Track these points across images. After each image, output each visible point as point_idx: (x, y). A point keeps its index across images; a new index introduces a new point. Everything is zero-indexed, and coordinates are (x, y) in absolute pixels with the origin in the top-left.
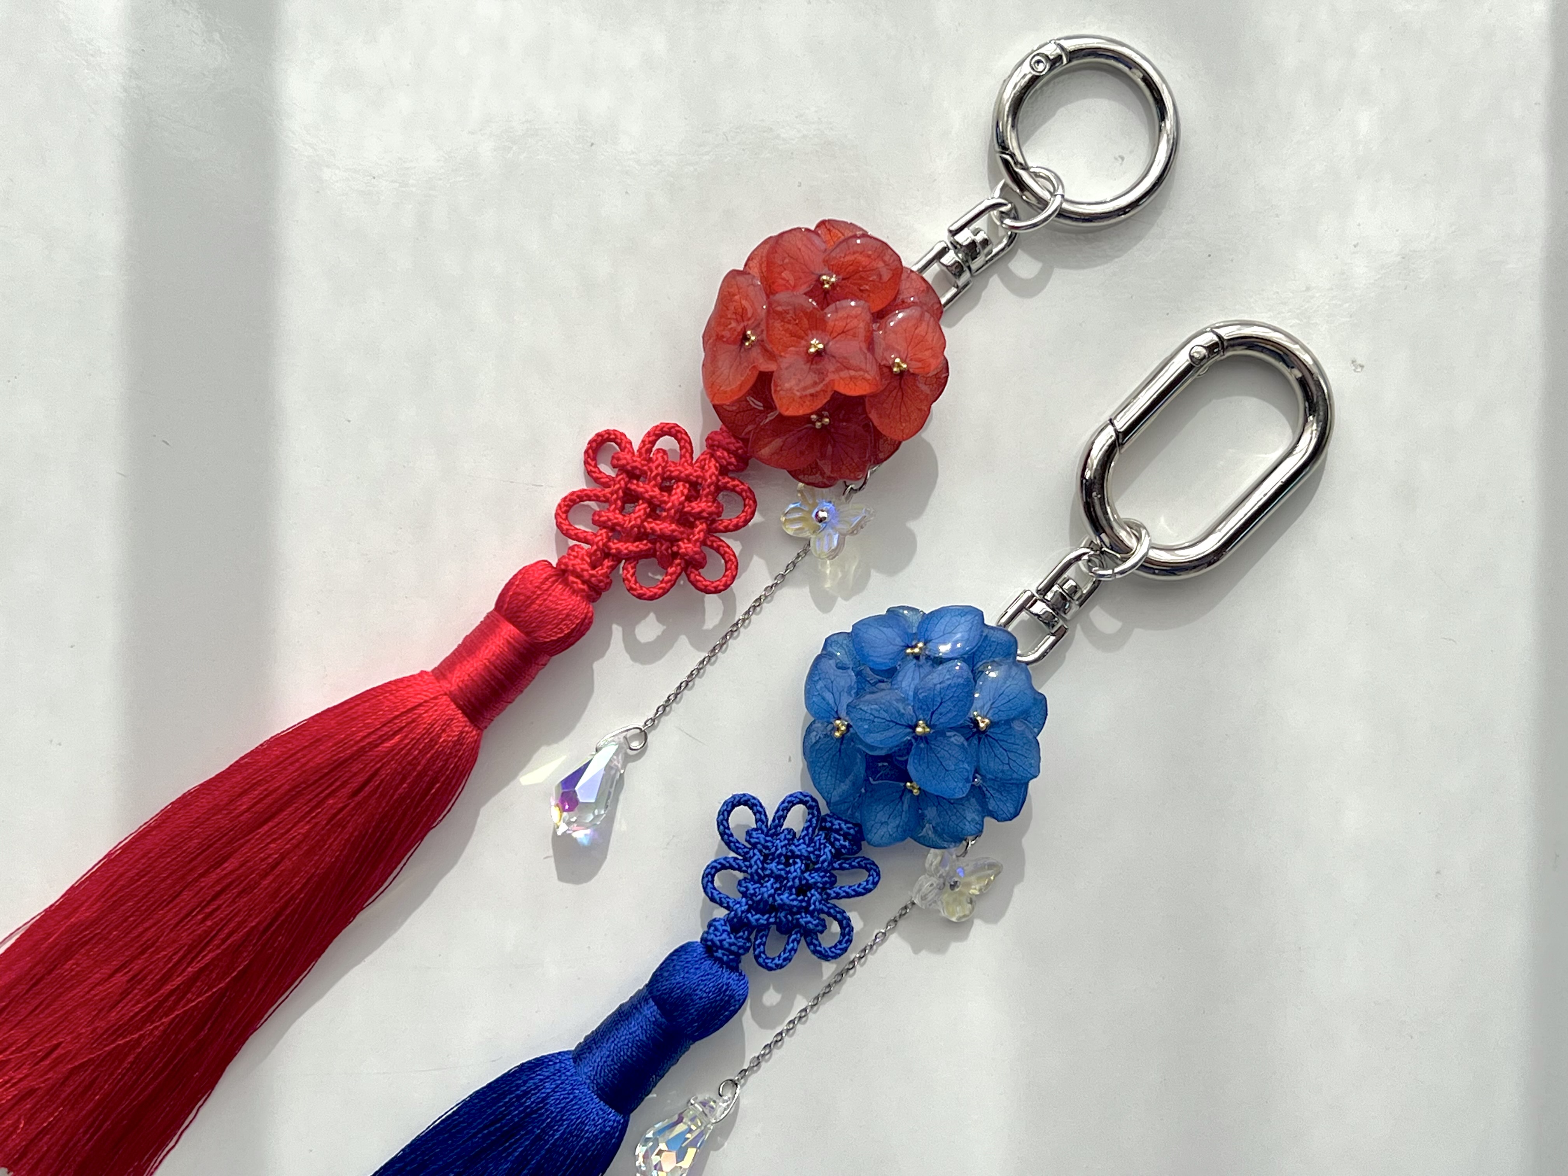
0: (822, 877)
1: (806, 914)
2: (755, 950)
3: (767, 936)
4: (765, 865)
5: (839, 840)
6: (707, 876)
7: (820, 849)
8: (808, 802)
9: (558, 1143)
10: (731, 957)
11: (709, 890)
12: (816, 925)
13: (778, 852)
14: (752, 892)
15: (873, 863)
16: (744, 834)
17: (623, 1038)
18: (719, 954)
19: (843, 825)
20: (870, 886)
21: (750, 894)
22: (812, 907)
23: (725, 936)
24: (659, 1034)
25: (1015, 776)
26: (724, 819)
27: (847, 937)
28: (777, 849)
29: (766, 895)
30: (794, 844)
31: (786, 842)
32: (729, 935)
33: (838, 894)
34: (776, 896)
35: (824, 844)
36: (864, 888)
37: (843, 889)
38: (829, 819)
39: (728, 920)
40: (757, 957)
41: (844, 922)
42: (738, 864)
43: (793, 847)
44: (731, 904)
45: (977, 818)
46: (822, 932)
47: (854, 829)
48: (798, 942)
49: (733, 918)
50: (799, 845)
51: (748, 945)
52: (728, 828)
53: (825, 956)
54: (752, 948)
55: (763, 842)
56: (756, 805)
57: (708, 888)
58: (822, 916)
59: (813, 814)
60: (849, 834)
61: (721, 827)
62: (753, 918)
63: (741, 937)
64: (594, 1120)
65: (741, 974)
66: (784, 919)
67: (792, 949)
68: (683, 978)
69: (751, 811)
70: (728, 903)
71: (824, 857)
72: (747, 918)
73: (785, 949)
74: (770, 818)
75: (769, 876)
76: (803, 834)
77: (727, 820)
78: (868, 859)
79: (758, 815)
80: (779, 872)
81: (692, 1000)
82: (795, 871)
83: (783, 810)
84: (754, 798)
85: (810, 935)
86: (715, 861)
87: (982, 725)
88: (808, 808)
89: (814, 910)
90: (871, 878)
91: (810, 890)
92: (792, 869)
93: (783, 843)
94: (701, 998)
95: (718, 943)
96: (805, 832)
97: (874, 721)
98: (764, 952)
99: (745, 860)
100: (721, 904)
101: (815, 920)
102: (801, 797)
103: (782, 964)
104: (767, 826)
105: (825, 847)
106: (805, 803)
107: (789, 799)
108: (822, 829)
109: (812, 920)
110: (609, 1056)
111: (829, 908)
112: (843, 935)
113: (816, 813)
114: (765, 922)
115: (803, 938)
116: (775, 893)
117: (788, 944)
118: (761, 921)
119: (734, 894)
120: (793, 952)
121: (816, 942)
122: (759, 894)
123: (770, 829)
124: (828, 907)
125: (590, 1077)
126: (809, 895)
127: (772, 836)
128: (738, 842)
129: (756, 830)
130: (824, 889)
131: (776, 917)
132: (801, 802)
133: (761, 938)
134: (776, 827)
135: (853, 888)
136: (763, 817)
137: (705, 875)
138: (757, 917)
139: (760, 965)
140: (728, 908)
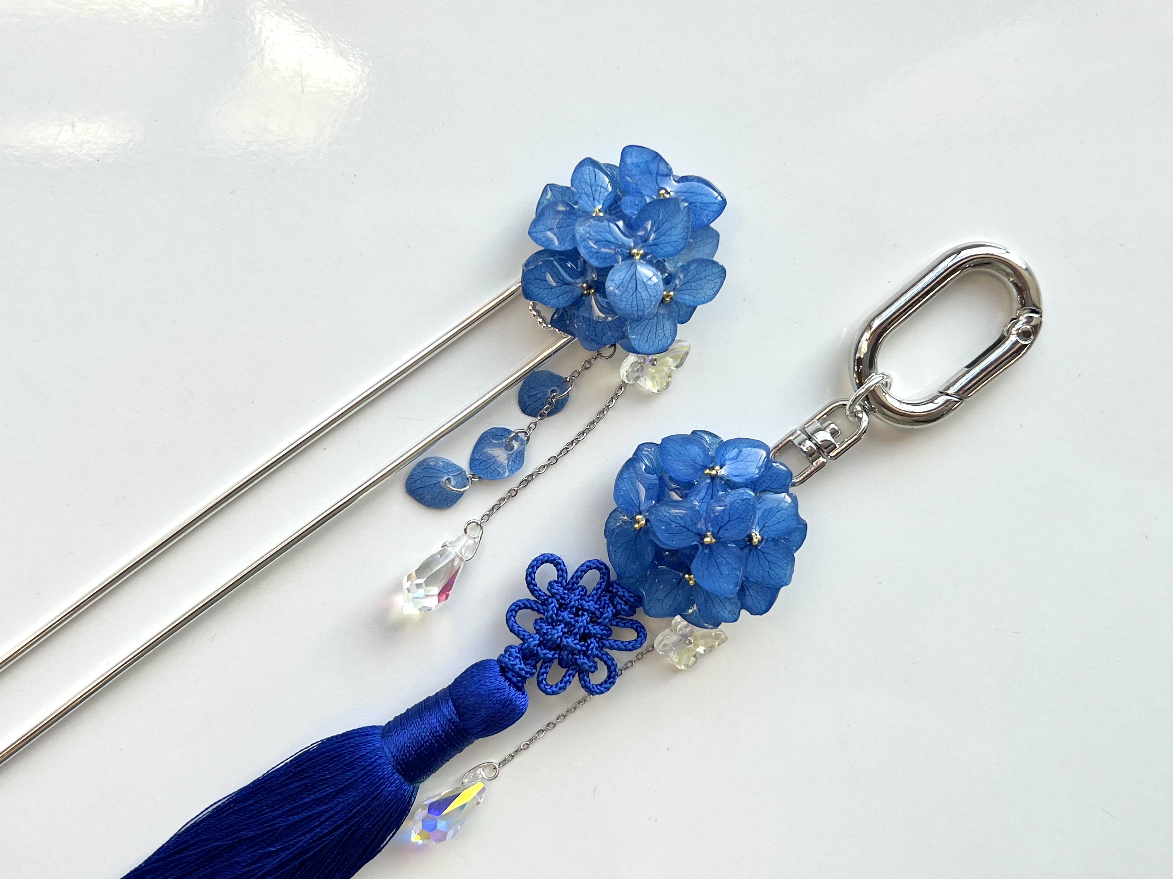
1: (583, 656)
3: (550, 667)
4: (559, 612)
5: (620, 604)
7: (604, 608)
8: (602, 569)
10: (518, 679)
11: (511, 623)
12: (590, 667)
13: (571, 604)
14: (545, 631)
15: (643, 627)
16: (547, 585)
18: (510, 674)
19: (626, 594)
20: (637, 644)
21: (543, 632)
22: (590, 652)
23: (517, 660)
24: (451, 729)
25: (772, 582)
26: (531, 571)
27: (612, 680)
28: (570, 602)
29: (556, 636)
30: (584, 599)
31: (579, 597)
32: (520, 661)
33: (612, 645)
34: (563, 637)
35: (608, 604)
36: (633, 646)
37: (616, 642)
38: (615, 586)
39: (521, 650)
40: (539, 683)
41: (612, 667)
42: (537, 606)
43: (584, 602)
44: (526, 637)
45: (735, 609)
46: (593, 672)
47: (634, 598)
48: (573, 677)
49: (526, 649)
50: (589, 601)
52: (534, 579)
53: (591, 691)
54: (536, 676)
55: (561, 593)
56: (560, 565)
57: (511, 621)
58: (596, 659)
59: (604, 579)
60: (630, 601)
61: (529, 577)
62: (542, 652)
63: (529, 664)
65: (524, 694)
66: (565, 657)
67: (568, 681)
68: (478, 688)
69: (555, 569)
70: (524, 635)
71: (607, 614)
72: (537, 650)
73: (562, 679)
74: (570, 576)
75: (561, 621)
76: (593, 592)
77: (534, 573)
78: (640, 623)
79: (560, 572)
80: (569, 620)
81: (481, 708)
82: (582, 621)
84: (560, 559)
85: (583, 673)
86: (519, 601)
87: (755, 540)
88: (601, 573)
89: (591, 654)
90: (639, 638)
91: (590, 639)
92: (580, 619)
93: (576, 598)
94: (488, 708)
95: (510, 667)
96: (595, 592)
97: (670, 524)
98: (545, 680)
99: (543, 605)
100: (518, 635)
101: (590, 662)
102: (597, 563)
103: (557, 691)
104: (566, 581)
105: (609, 606)
106: (600, 570)
107: (588, 563)
108: (609, 592)
109: (588, 662)
111: (603, 654)
112: (609, 677)
113: (606, 578)
114: (551, 657)
115: (577, 674)
116: (563, 635)
117: (565, 676)
118: (548, 655)
119: (530, 630)
120: (568, 684)
121: (587, 679)
122: (550, 634)
123: (568, 584)
124: (601, 654)
125: (392, 752)
126: (589, 641)
127: (569, 590)
128: (541, 591)
129: (557, 582)
130: (601, 639)
131: (559, 655)
132: (596, 568)
133: (545, 668)
134: (573, 584)
135: (624, 643)
136: (564, 574)
137: (510, 610)
138: (545, 651)
139: (540, 688)
140: (522, 639)
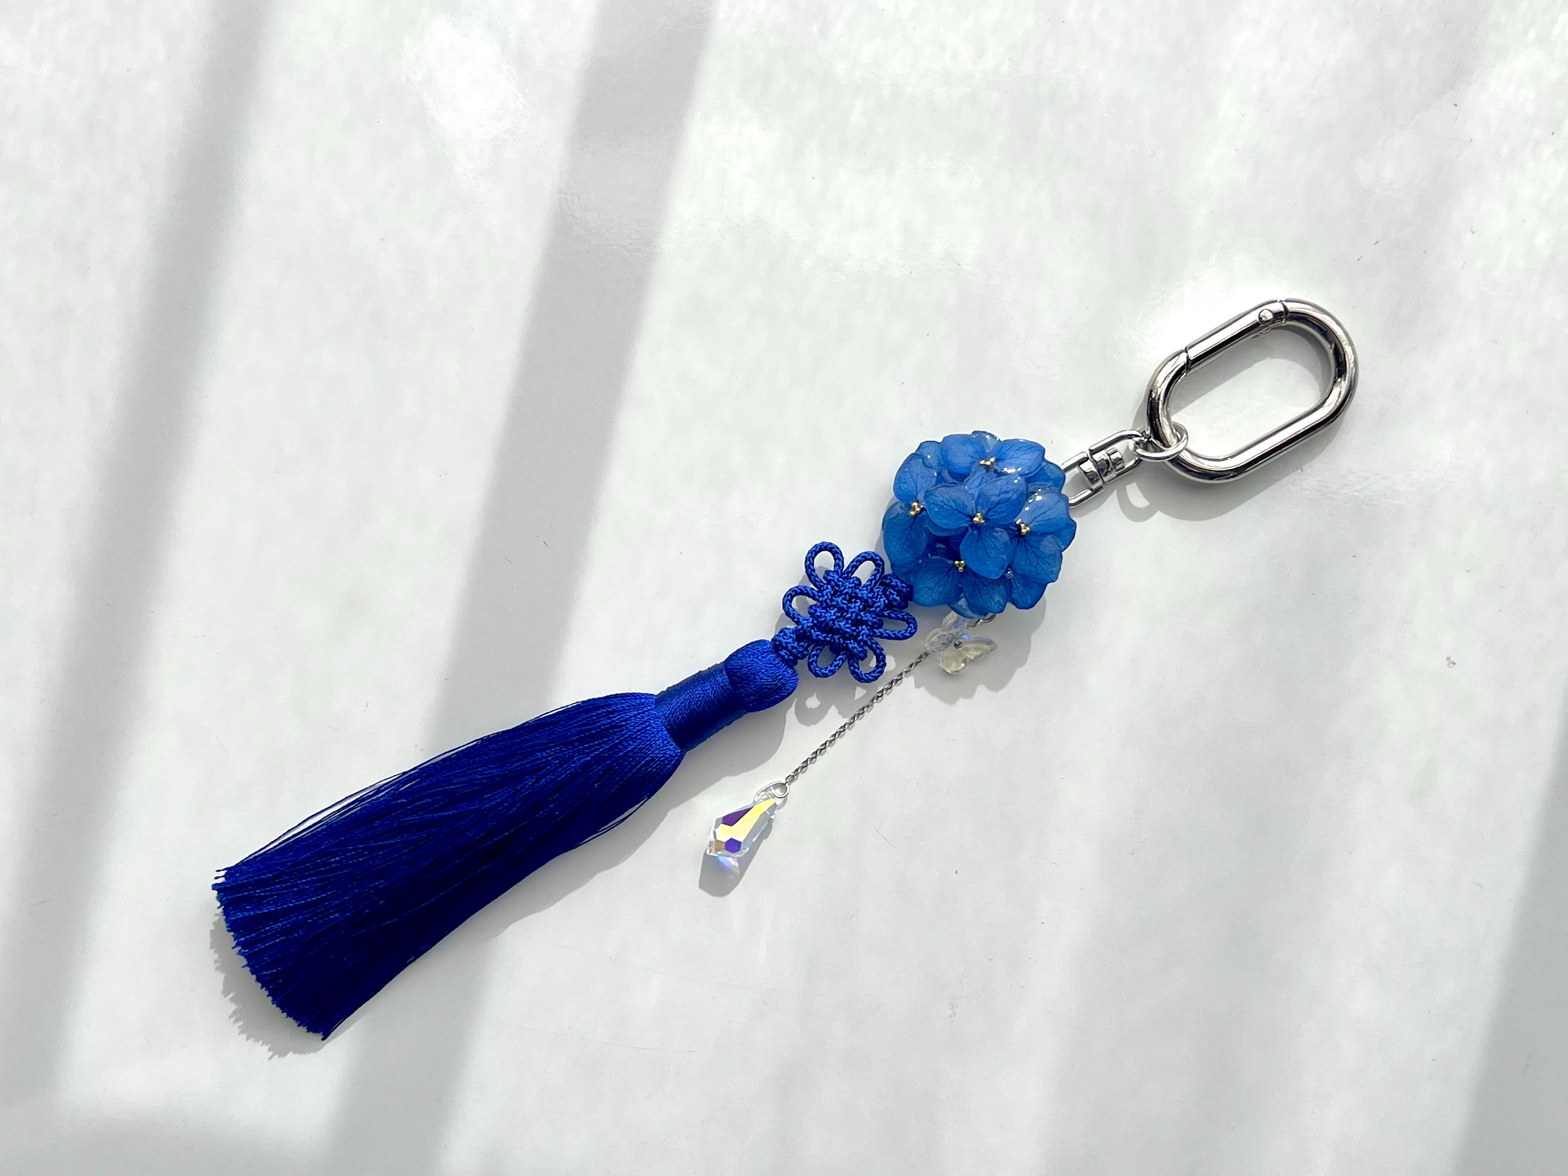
0: (874, 618)
1: (854, 642)
2: (809, 658)
3: (821, 650)
4: (834, 598)
5: (893, 594)
6: (788, 595)
7: (877, 598)
8: (877, 560)
9: (629, 754)
10: (791, 657)
11: (787, 607)
12: (860, 652)
13: (846, 591)
14: (819, 614)
15: (914, 619)
16: (824, 573)
17: (697, 692)
18: (783, 653)
19: (899, 583)
20: (907, 634)
21: (817, 615)
22: (861, 638)
23: (790, 640)
24: (724, 697)
25: (1038, 577)
26: (811, 557)
27: (880, 669)
28: (845, 589)
29: (828, 619)
30: (859, 589)
31: (853, 585)
32: (793, 640)
33: (882, 634)
34: (836, 622)
35: (881, 595)
36: (902, 635)
37: (887, 631)
38: (889, 577)
39: (796, 631)
40: (810, 664)
41: (881, 657)
42: (813, 593)
43: (858, 591)
44: (801, 620)
45: (1001, 601)
46: (862, 660)
47: (906, 589)
48: (843, 661)
49: (799, 630)
50: (862, 590)
51: (805, 653)
52: (813, 565)
53: (860, 678)
54: (807, 657)
55: (836, 580)
56: (838, 553)
57: (787, 604)
58: (866, 648)
59: (878, 570)
60: (902, 591)
61: (808, 562)
62: (815, 633)
63: (802, 646)
64: (659, 745)
65: (795, 672)
66: (837, 641)
67: (837, 665)
68: (752, 661)
69: (832, 557)
70: (799, 619)
71: (879, 604)
72: (811, 633)
73: (832, 663)
74: (846, 566)
75: (834, 606)
76: (868, 584)
77: (813, 559)
78: (911, 616)
79: (837, 561)
80: (842, 605)
81: (755, 678)
82: (854, 607)
83: (857, 562)
84: (837, 548)
85: (854, 659)
86: (796, 587)
87: (1023, 531)
88: (876, 565)
89: (861, 640)
90: (909, 629)
91: (862, 626)
92: (853, 605)
93: (851, 585)
94: (761, 679)
95: (784, 644)
96: (869, 583)
97: (943, 507)
98: (816, 662)
99: (820, 591)
100: (793, 618)
101: (860, 648)
102: (873, 555)
103: (827, 674)
104: (842, 570)
105: (881, 598)
106: (874, 561)
107: (864, 555)
108: (882, 584)
109: (858, 647)
110: (682, 703)
111: (873, 643)
112: (877, 667)
113: (881, 570)
114: (823, 639)
115: (847, 660)
116: (835, 619)
117: (835, 660)
118: (820, 637)
119: (805, 614)
120: (837, 667)
121: (857, 666)
122: (824, 617)
123: (844, 574)
124: (871, 642)
125: (665, 714)
126: (860, 629)
127: (844, 578)
128: (817, 577)
129: (834, 571)
130: (872, 627)
131: (831, 637)
132: (872, 559)
133: (817, 650)
134: (848, 573)
135: (894, 632)
136: (841, 563)
137: (787, 595)
138: (817, 633)
139: (811, 670)
140: (798, 623)
